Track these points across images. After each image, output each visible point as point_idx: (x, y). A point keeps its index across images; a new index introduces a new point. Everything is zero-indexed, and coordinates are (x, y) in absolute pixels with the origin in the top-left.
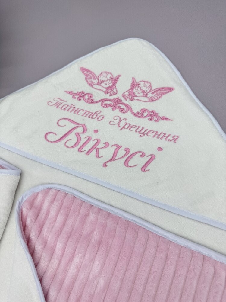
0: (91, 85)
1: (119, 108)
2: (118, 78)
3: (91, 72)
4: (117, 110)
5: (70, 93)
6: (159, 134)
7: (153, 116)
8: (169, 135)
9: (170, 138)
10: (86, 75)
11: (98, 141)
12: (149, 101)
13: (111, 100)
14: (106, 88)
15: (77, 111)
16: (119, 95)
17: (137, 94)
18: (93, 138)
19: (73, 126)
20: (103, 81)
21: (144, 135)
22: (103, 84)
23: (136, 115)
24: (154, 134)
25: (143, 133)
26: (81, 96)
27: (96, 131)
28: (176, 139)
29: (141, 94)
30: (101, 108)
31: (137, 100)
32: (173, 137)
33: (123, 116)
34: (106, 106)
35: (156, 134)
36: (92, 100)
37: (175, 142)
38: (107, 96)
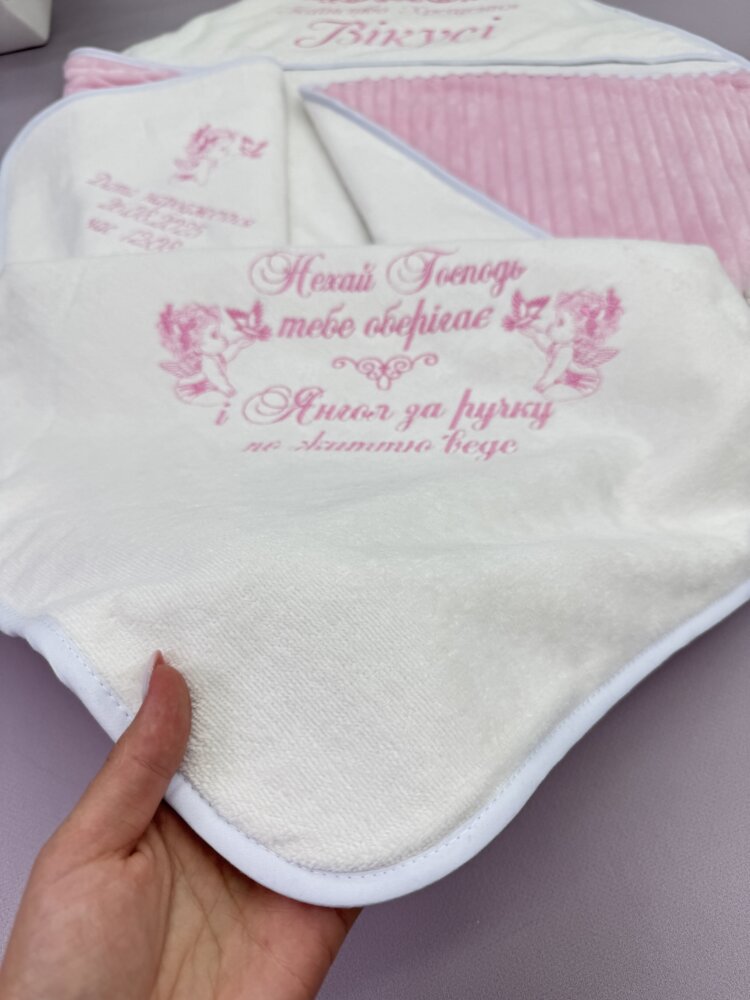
6: (485, 8)
8: (503, 6)
9: (506, 8)
11: (393, 32)
15: (337, 12)
18: (383, 31)
19: (339, 26)
24: (478, 10)
25: (461, 13)
27: (383, 23)
28: (515, 8)
32: (509, 6)
35: (482, 10)
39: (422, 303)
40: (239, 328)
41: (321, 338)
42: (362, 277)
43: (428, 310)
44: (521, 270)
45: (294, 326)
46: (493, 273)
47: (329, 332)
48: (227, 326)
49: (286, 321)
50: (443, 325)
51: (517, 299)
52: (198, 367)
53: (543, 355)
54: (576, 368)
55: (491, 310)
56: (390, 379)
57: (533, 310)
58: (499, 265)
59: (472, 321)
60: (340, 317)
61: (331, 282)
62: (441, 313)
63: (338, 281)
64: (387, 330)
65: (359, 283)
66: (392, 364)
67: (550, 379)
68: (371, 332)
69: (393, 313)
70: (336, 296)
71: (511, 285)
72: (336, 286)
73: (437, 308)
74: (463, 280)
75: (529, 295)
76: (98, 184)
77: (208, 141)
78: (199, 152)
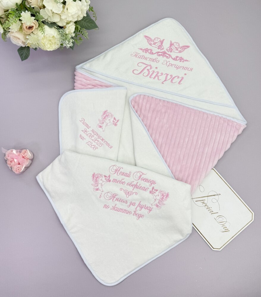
0: (151, 44)
1: (166, 56)
2: (163, 41)
3: (150, 38)
4: (165, 57)
5: (141, 49)
6: (184, 67)
7: (181, 59)
8: (189, 68)
9: (189, 69)
10: (148, 40)
11: (158, 73)
12: (179, 52)
13: (161, 52)
14: (158, 46)
15: (146, 59)
16: (165, 50)
17: (173, 49)
18: (155, 72)
19: (145, 66)
20: (156, 43)
21: (178, 68)
22: (156, 44)
23: (174, 59)
24: (182, 68)
25: (177, 68)
26: (146, 50)
27: (156, 68)
28: (192, 70)
29: (175, 49)
30: (157, 57)
31: (173, 52)
32: (191, 69)
33: (168, 60)
34: (159, 55)
35: (183, 68)
36: (152, 52)
37: (191, 71)
38: (159, 50)
39: (137, 183)
40: (106, 179)
41: (119, 184)
42: (129, 174)
43: (138, 184)
44: (155, 183)
45: (115, 181)
46: (151, 182)
47: (121, 183)
48: (104, 179)
49: (114, 179)
50: (140, 188)
51: (153, 188)
52: (98, 185)
53: (154, 200)
54: (158, 204)
55: (148, 188)
56: (129, 195)
57: (155, 191)
58: (152, 181)
59: (145, 189)
60: (123, 181)
61: (123, 174)
62: (140, 186)
63: (124, 174)
64: (130, 186)
65: (128, 175)
66: (130, 192)
67: (153, 204)
68: (128, 185)
69: (132, 183)
70: (123, 177)
71: (153, 185)
72: (124, 175)
73: (140, 185)
74: (145, 181)
75: (155, 188)
76: (82, 121)
77: (106, 116)
78: (104, 119)
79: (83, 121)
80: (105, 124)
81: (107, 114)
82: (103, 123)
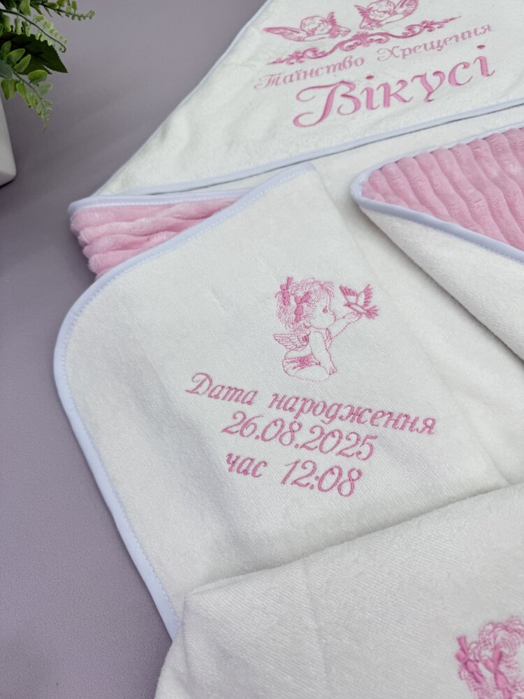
5: (279, 62)
6: (459, 36)
7: (429, 26)
9: (480, 31)
11: (386, 87)
13: (350, 40)
14: (327, 33)
15: (314, 73)
16: (355, 30)
18: (375, 87)
19: (328, 91)
21: (442, 47)
23: (405, 36)
24: (454, 39)
26: (298, 56)
27: (370, 77)
28: (489, 29)
30: (346, 54)
32: (483, 28)
33: (388, 45)
34: (351, 47)
35: (457, 38)
36: (323, 52)
38: (339, 39)
76: (200, 390)
77: (300, 301)
78: (297, 320)
79: (207, 385)
80: (316, 339)
81: (300, 294)
82: (306, 339)
